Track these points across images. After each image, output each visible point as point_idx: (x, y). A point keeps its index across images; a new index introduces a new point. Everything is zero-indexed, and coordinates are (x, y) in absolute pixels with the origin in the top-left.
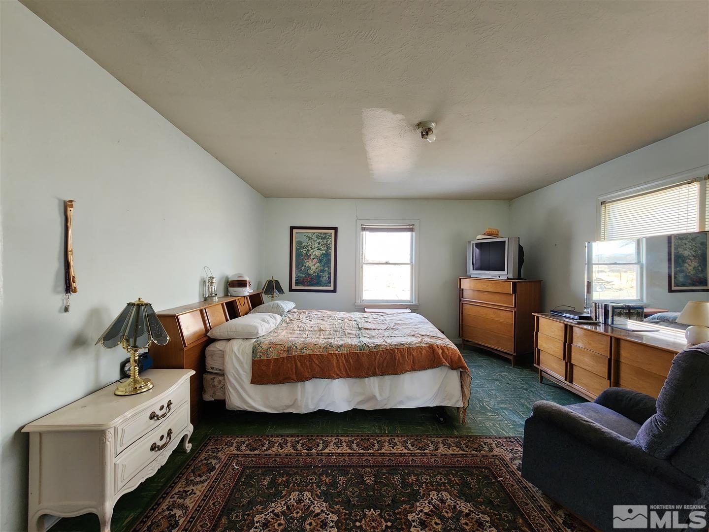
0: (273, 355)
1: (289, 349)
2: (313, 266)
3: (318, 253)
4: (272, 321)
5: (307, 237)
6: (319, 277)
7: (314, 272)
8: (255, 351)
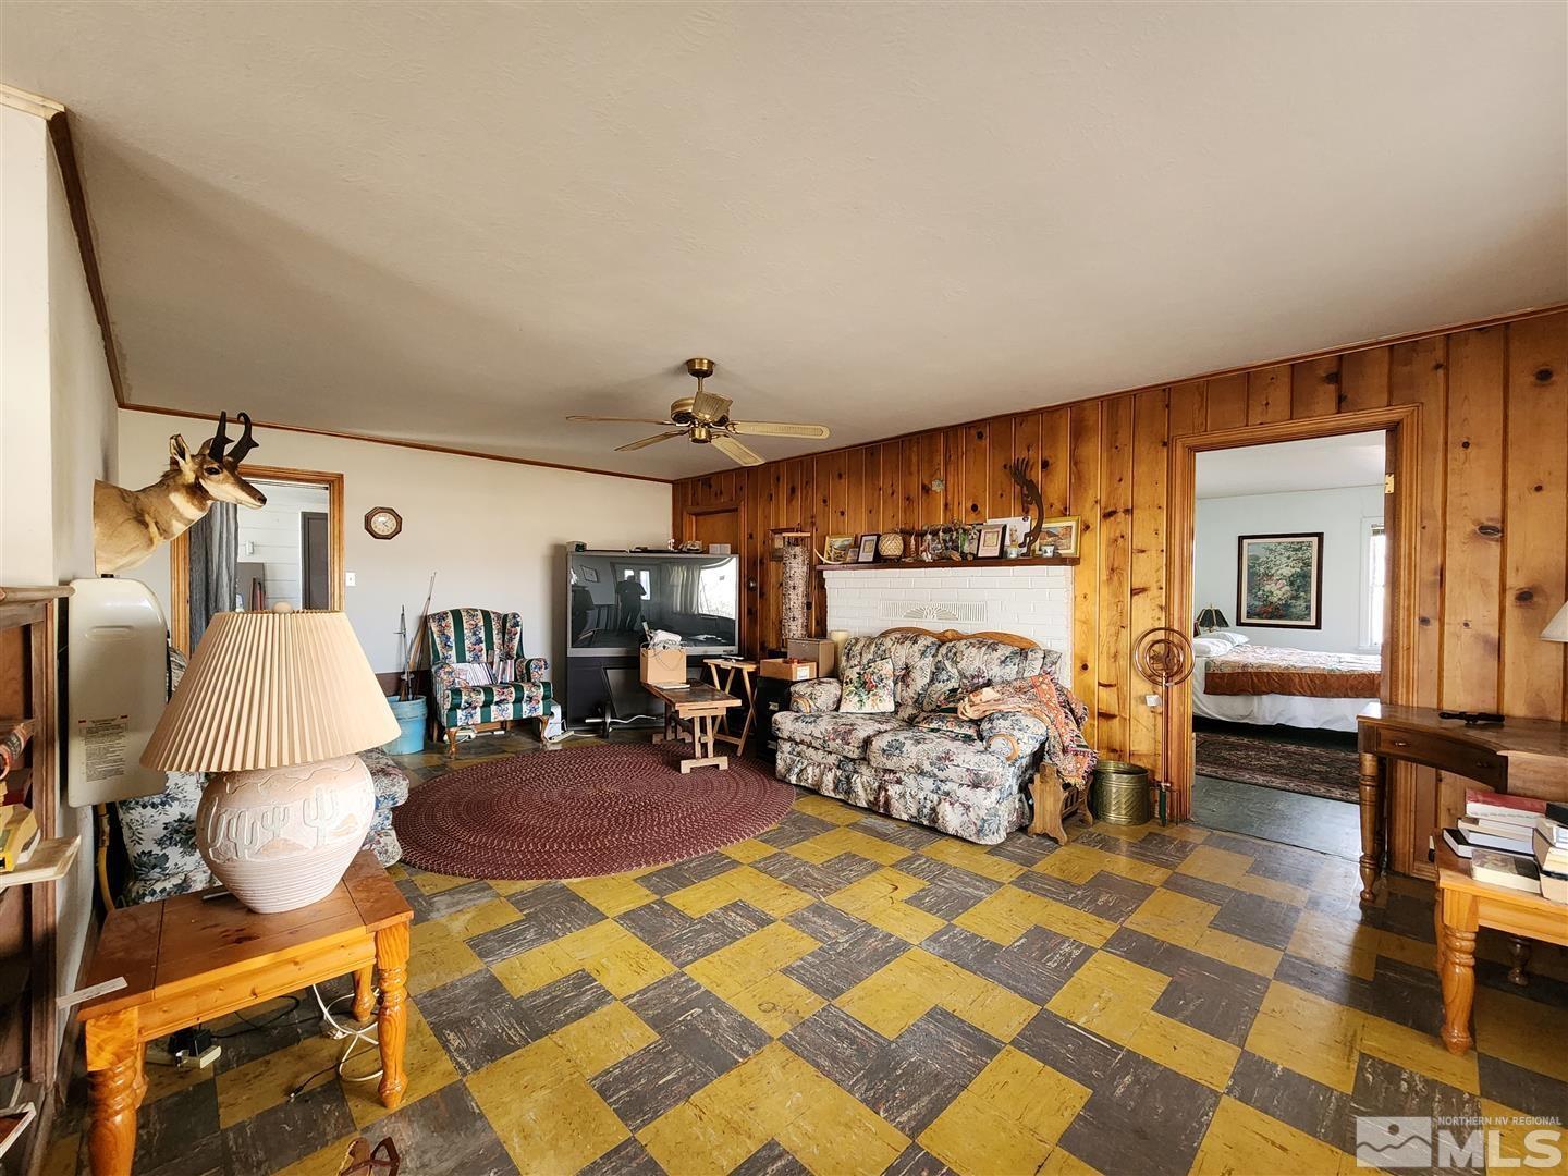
0: (1227, 670)
1: (1245, 666)
2: (1278, 591)
3: (1287, 572)
4: (1222, 646)
5: (1267, 549)
6: (1287, 606)
7: (1280, 599)
8: (1207, 665)
